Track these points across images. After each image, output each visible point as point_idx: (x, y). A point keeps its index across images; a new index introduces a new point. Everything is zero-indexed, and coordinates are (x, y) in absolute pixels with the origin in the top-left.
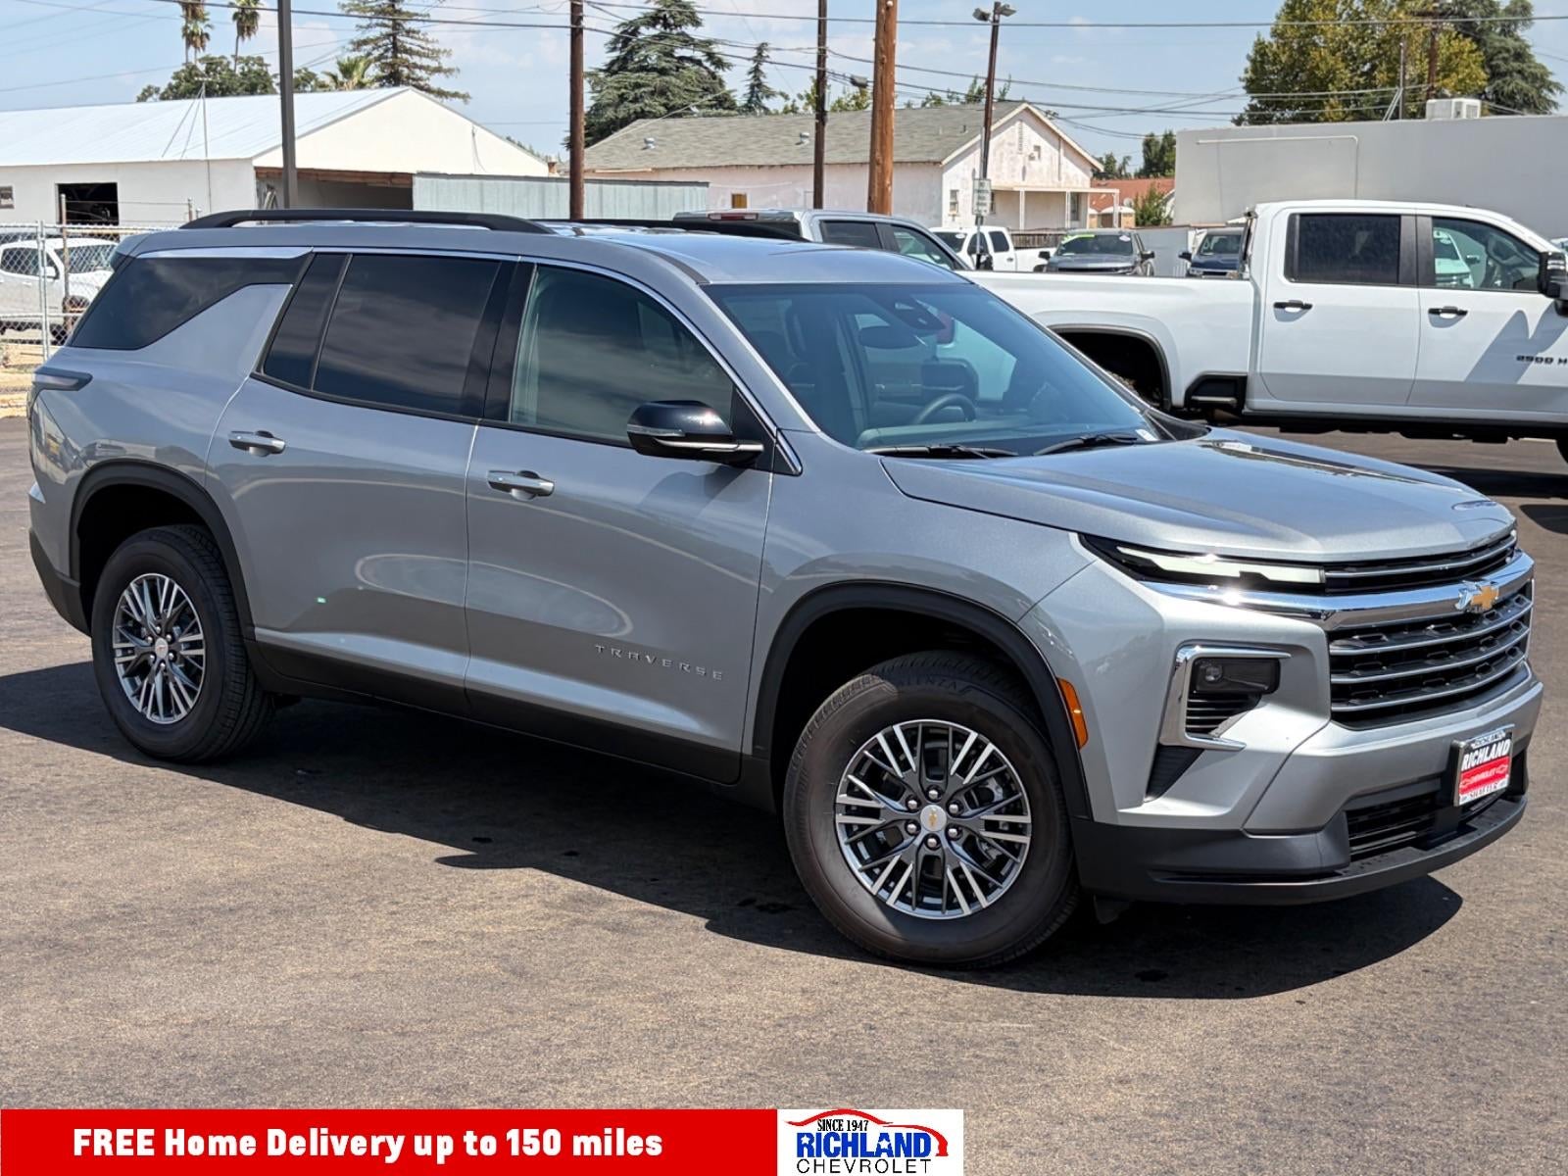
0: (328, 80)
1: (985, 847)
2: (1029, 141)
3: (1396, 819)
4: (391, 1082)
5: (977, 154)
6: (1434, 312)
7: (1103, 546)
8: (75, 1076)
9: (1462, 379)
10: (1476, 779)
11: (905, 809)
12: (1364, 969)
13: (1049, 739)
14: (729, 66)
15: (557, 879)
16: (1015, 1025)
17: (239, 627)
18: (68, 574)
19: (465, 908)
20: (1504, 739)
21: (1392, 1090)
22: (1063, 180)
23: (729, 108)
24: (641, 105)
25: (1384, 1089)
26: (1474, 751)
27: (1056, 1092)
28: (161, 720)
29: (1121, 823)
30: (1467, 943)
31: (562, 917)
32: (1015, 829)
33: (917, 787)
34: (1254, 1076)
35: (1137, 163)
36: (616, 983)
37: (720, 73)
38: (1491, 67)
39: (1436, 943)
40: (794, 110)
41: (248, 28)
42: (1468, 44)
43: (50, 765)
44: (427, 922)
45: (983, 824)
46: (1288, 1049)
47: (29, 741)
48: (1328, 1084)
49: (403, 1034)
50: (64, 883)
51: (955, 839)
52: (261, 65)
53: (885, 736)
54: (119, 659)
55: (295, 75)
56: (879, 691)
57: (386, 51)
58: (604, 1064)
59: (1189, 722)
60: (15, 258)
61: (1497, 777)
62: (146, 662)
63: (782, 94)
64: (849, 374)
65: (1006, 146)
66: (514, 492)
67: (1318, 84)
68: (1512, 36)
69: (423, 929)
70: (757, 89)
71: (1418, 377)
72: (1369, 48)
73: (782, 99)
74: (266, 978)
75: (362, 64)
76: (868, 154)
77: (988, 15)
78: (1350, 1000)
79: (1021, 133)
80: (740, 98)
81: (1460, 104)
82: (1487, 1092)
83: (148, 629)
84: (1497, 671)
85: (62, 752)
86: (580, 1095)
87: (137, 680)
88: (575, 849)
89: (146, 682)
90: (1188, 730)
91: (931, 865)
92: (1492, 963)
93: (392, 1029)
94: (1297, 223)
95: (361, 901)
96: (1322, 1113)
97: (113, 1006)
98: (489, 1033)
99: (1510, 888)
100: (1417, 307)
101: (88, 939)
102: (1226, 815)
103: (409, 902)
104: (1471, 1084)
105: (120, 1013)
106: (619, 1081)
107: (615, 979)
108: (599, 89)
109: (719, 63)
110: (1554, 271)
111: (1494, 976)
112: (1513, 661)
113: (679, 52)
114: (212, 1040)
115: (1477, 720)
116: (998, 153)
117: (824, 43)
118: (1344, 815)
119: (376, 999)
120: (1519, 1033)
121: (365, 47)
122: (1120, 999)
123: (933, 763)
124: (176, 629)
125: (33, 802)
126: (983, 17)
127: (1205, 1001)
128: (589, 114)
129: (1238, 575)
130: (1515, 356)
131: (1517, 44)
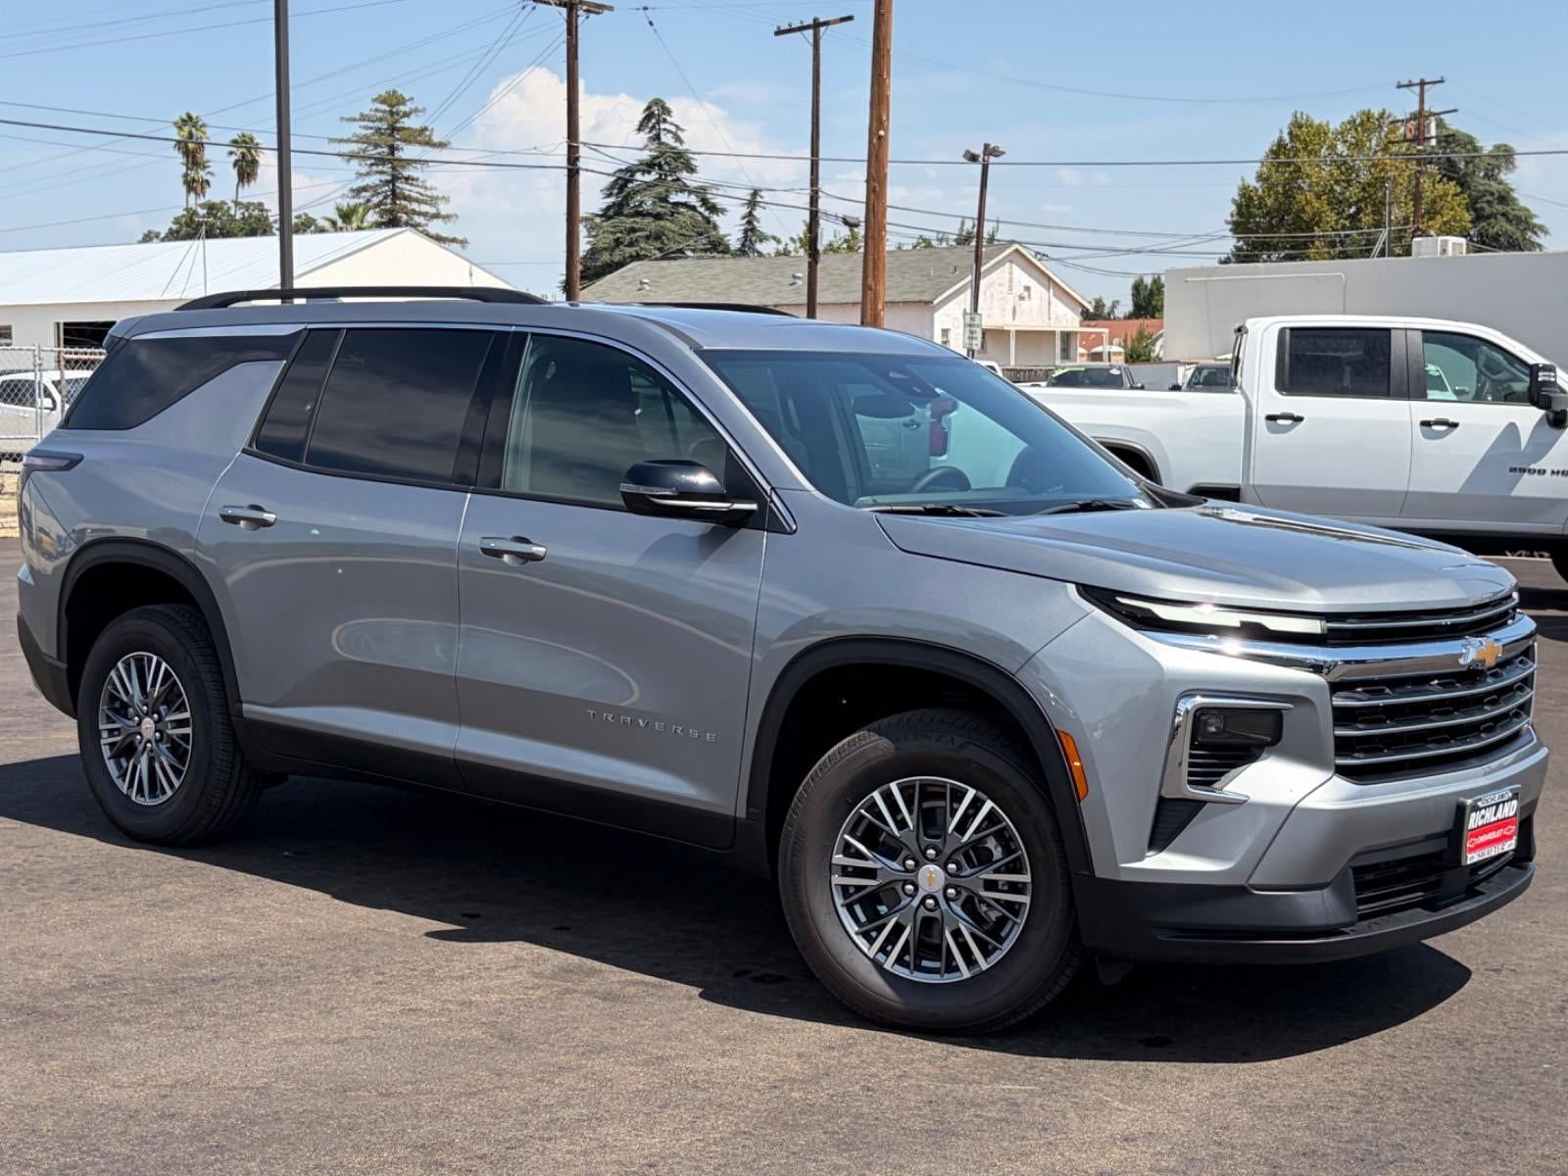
0: (327, 225)
1: (984, 908)
2: (1019, 282)
3: (1402, 879)
4: (374, 1139)
5: (968, 294)
6: (1426, 424)
7: (1102, 597)
8: (50, 1134)
9: (1456, 490)
10: (1482, 839)
11: (903, 869)
12: (1373, 1036)
13: (1050, 798)
14: (723, 211)
15: (546, 951)
16: (1017, 1087)
17: (227, 705)
18: (55, 656)
19: (452, 978)
20: (1511, 799)
21: (1404, 1148)
22: (1053, 320)
23: (722, 252)
24: (637, 248)
25: (1397, 1146)
26: (1480, 809)
27: (1060, 1149)
28: (147, 801)
29: (1124, 878)
30: (1478, 1011)
31: (553, 986)
32: (1015, 888)
33: (914, 847)
34: (1263, 1134)
35: (1126, 306)
36: (607, 1048)
37: (714, 218)
38: (1475, 210)
39: (1445, 1012)
40: (786, 253)
41: (249, 175)
42: (1452, 187)
43: (32, 847)
44: (414, 991)
45: (982, 883)
46: (1295, 1109)
47: (14, 826)
48: (1340, 1141)
49: (388, 1095)
50: (44, 955)
51: (953, 900)
52: (262, 210)
53: (881, 794)
54: (105, 739)
55: (294, 221)
56: (876, 748)
57: (385, 198)
58: (594, 1123)
59: (1190, 774)
60: (12, 390)
61: (1504, 838)
62: (132, 742)
63: (774, 238)
64: (843, 452)
65: (996, 286)
66: (506, 558)
67: (1304, 227)
68: (1495, 180)
69: (409, 998)
70: (751, 232)
71: (1411, 489)
72: (1354, 192)
73: (773, 242)
74: (248, 1043)
75: (361, 210)
76: (860, 294)
77: (978, 156)
78: (1360, 1064)
79: (1011, 273)
80: (734, 241)
81: (1446, 242)
82: (1503, 1150)
83: (135, 710)
84: (1502, 731)
85: (46, 835)
86: (568, 1152)
87: (123, 761)
88: (565, 925)
89: (131, 763)
90: (1190, 783)
91: (929, 926)
92: (1503, 1030)
93: (377, 1090)
94: (1288, 337)
95: (346, 972)
96: (1333, 1168)
97: (91, 1069)
98: (475, 1094)
99: (1519, 961)
100: (1409, 419)
101: (67, 1006)
102: (1230, 869)
103: (395, 973)
104: (1487, 1142)
105: (97, 1074)
106: (609, 1139)
107: (606, 1044)
108: (594, 233)
109: (713, 209)
110: (1544, 383)
111: (1506, 1042)
112: (1518, 723)
113: (674, 198)
114: (191, 1100)
115: (1483, 778)
116: (988, 293)
117: (817, 184)
118: (1350, 871)
119: (360, 1063)
120: (1533, 1094)
121: (364, 194)
122: (1125, 1063)
123: (931, 822)
124: (163, 708)
125: (16, 881)
126: (973, 158)
127: (1211, 1066)
128: (585, 257)
129: (1238, 625)
130: (1508, 470)
131: (1501, 187)
